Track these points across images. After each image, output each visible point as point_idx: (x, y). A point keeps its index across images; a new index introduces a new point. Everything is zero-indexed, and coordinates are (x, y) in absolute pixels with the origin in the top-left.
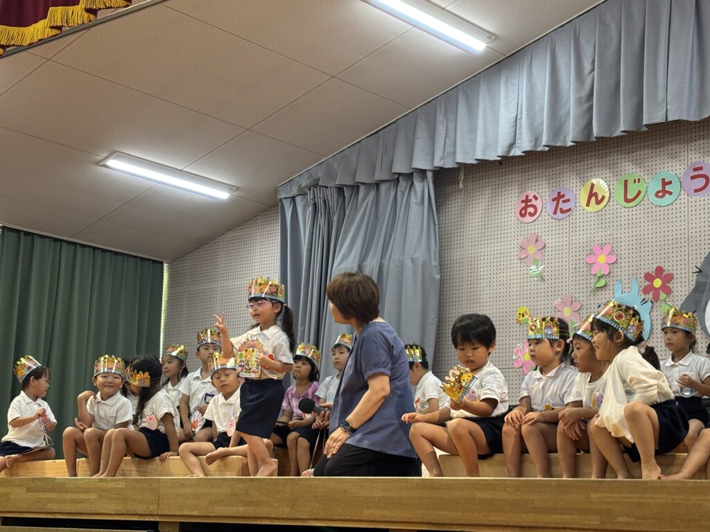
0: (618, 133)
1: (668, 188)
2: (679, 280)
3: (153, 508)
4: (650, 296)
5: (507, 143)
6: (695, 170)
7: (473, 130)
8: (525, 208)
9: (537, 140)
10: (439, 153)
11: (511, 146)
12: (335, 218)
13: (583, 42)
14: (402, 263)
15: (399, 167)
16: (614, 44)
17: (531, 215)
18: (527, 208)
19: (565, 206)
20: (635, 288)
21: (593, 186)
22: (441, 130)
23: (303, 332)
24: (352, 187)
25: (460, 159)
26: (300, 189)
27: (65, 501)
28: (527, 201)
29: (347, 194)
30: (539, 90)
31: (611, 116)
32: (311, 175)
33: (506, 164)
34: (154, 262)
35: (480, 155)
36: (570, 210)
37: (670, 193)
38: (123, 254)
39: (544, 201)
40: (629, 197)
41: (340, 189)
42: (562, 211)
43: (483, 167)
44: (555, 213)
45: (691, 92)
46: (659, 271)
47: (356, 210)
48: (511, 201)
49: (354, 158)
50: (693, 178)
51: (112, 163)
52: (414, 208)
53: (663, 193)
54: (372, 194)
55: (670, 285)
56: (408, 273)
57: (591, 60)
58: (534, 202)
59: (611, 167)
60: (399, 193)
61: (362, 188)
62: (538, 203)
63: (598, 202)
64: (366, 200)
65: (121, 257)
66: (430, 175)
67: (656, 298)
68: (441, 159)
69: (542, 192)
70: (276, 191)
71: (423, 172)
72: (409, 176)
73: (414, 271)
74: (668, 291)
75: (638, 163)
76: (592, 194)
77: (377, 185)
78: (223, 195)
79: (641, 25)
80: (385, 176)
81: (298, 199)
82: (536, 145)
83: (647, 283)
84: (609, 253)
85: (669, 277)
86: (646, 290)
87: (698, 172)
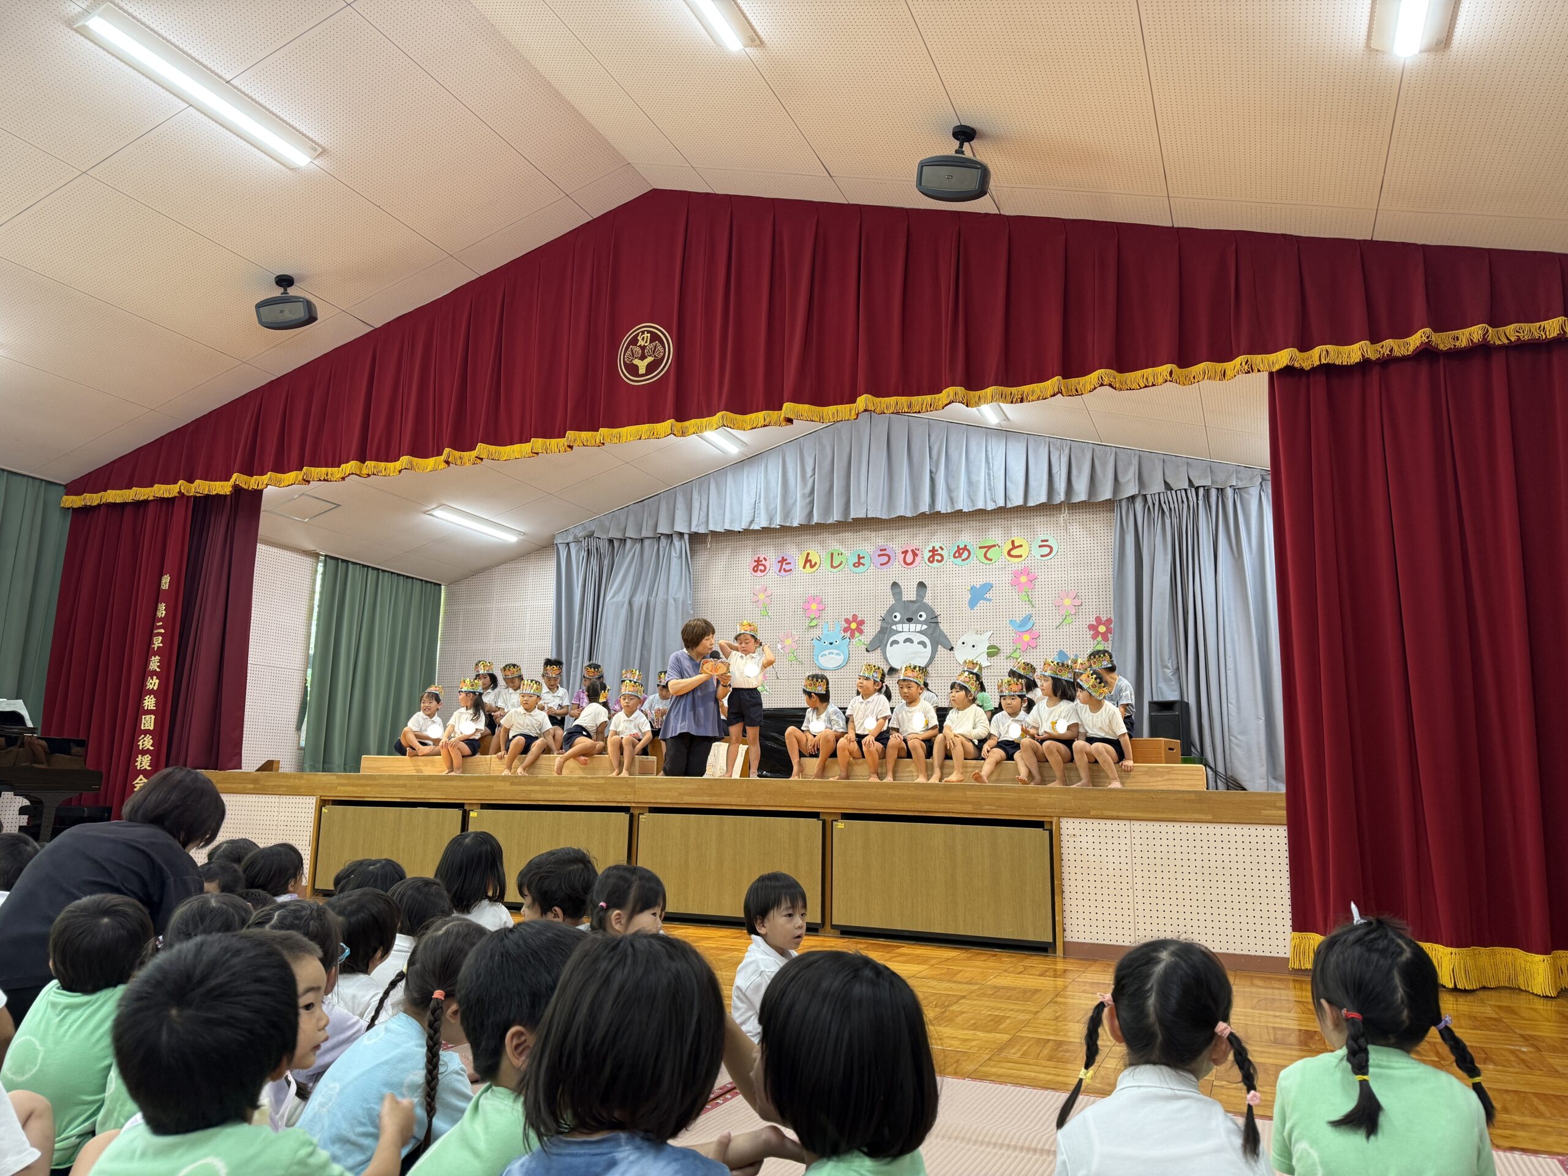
0: (830, 521)
1: (861, 561)
2: (868, 624)
3: (630, 798)
4: (848, 634)
5: (749, 520)
6: (881, 550)
7: (723, 507)
8: (757, 566)
9: (771, 520)
10: (694, 522)
11: (751, 522)
12: (606, 562)
13: (806, 455)
14: (667, 601)
15: (663, 529)
16: (829, 459)
17: (762, 571)
18: (758, 566)
19: (787, 567)
20: (838, 629)
21: (808, 554)
22: (696, 505)
23: (578, 647)
24: (621, 540)
25: (712, 528)
26: (575, 537)
27: (549, 792)
28: (758, 561)
29: (616, 544)
30: (773, 484)
31: (827, 509)
32: (585, 527)
33: (747, 532)
34: (435, 584)
35: (727, 527)
36: (790, 570)
37: (864, 565)
38: (413, 578)
39: (772, 562)
40: (834, 565)
41: (611, 541)
42: (785, 570)
43: (729, 533)
44: (780, 571)
45: (883, 498)
46: (855, 617)
47: (624, 558)
48: (746, 558)
49: (623, 518)
50: (879, 556)
51: (437, 513)
52: (675, 561)
53: (858, 564)
54: (638, 546)
55: (862, 627)
56: (671, 609)
57: (812, 467)
58: (764, 562)
59: (821, 543)
60: (661, 548)
61: (629, 542)
62: (767, 564)
63: (812, 566)
64: (631, 550)
65: (410, 580)
66: (686, 537)
67: (852, 636)
68: (697, 526)
69: (770, 554)
70: (554, 537)
71: (681, 534)
72: (669, 536)
73: (676, 608)
74: (861, 632)
75: (842, 542)
76: (807, 561)
77: (642, 540)
78: (512, 539)
79: (848, 449)
80: (650, 535)
81: (572, 545)
82: (770, 524)
83: (846, 625)
84: (820, 602)
85: (862, 623)
86: (845, 630)
87: (883, 552)
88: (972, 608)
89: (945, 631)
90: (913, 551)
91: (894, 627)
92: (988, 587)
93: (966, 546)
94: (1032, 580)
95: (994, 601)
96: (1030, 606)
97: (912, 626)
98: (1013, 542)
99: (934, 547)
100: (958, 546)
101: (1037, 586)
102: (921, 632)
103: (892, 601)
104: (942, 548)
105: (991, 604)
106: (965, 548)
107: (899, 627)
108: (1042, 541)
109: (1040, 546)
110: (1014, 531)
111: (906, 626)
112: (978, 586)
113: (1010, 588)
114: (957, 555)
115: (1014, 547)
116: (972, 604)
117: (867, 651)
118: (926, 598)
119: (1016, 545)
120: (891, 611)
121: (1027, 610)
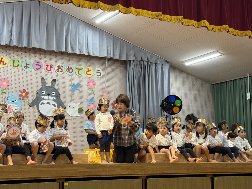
1: (28, 66)
2: (31, 94)
4: (21, 98)
21: (2, 58)
37: (29, 68)
45: (46, 41)
46: (24, 91)
53: (26, 67)
55: (28, 96)
63: (4, 64)
67: (23, 99)
75: (19, 56)
76: (1, 61)
83: (20, 94)
84: (7, 82)
85: (28, 93)
86: (20, 96)
87: (38, 64)
88: (73, 93)
89: (63, 101)
90: (50, 65)
91: (42, 97)
92: (79, 85)
93: (71, 67)
94: (94, 85)
95: (81, 91)
96: (93, 94)
97: (50, 97)
98: (88, 69)
99: (59, 65)
100: (68, 67)
101: (95, 87)
102: (53, 100)
103: (41, 86)
104: (62, 67)
105: (80, 92)
106: (71, 68)
107: (45, 97)
108: (98, 70)
109: (97, 72)
110: (88, 65)
111: (47, 97)
112: (75, 84)
113: (87, 86)
114: (68, 70)
115: (88, 71)
116: (73, 91)
117: (30, 106)
118: (55, 86)
119: (89, 70)
120: (41, 90)
121: (92, 96)
